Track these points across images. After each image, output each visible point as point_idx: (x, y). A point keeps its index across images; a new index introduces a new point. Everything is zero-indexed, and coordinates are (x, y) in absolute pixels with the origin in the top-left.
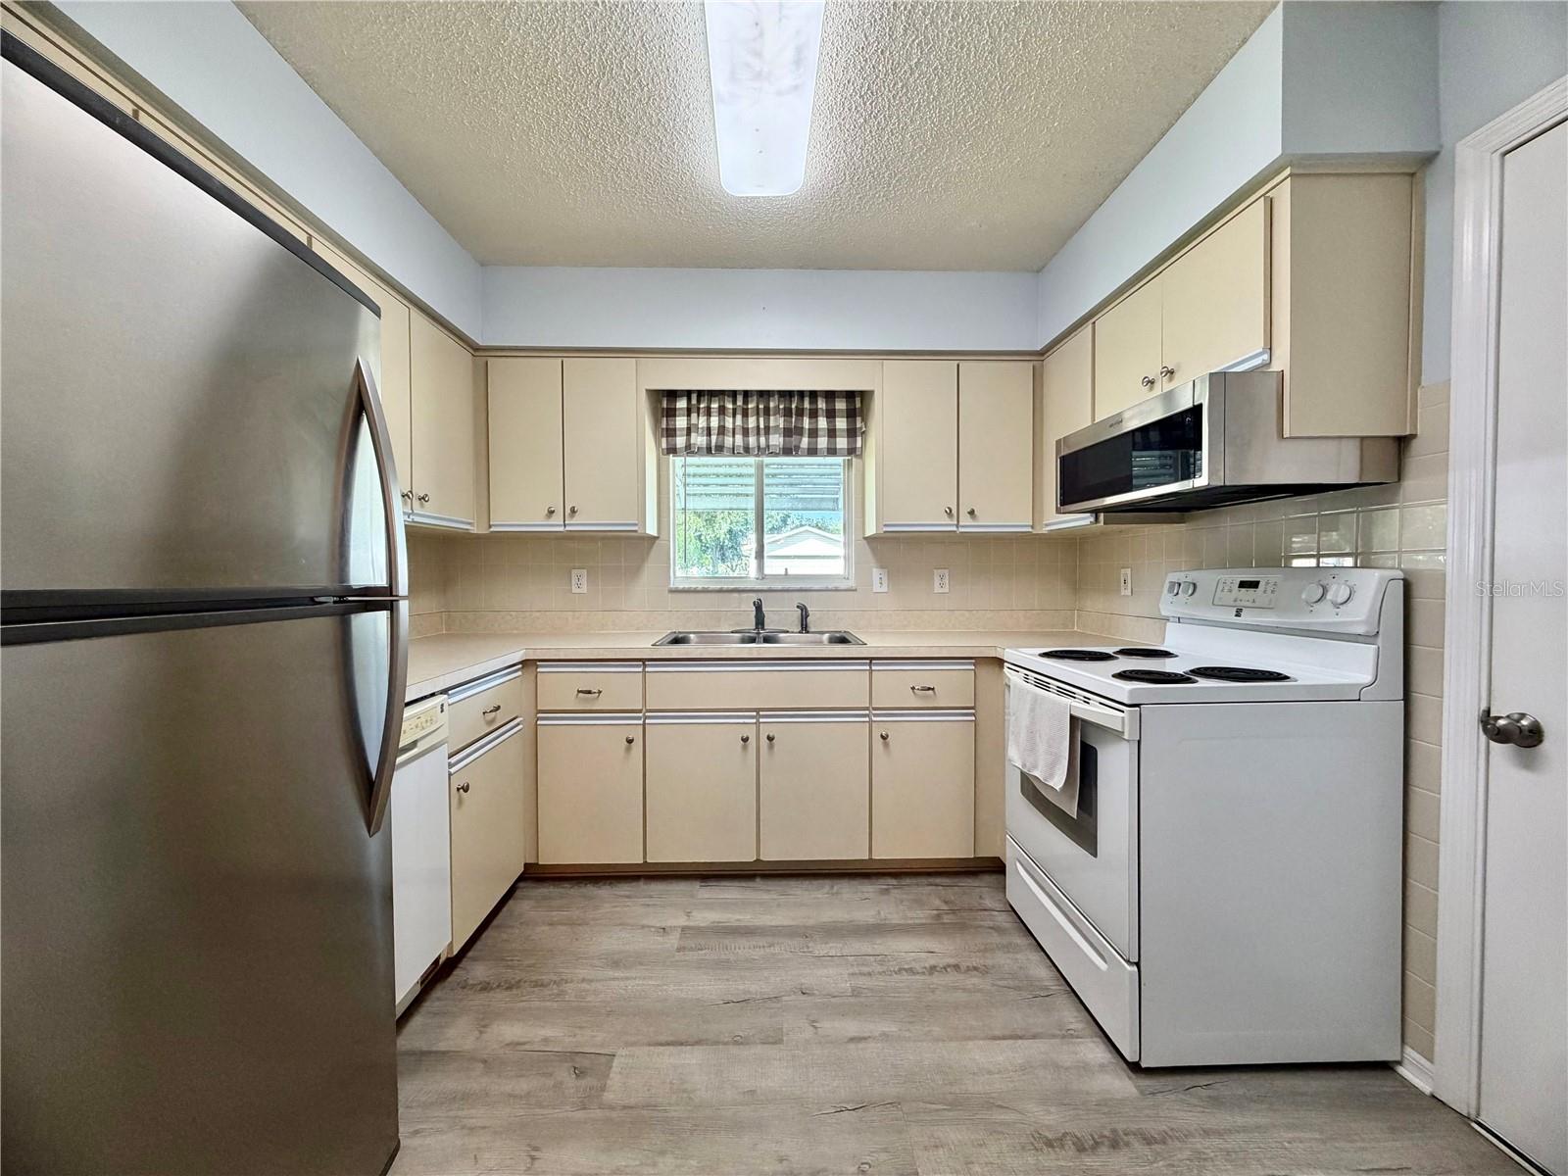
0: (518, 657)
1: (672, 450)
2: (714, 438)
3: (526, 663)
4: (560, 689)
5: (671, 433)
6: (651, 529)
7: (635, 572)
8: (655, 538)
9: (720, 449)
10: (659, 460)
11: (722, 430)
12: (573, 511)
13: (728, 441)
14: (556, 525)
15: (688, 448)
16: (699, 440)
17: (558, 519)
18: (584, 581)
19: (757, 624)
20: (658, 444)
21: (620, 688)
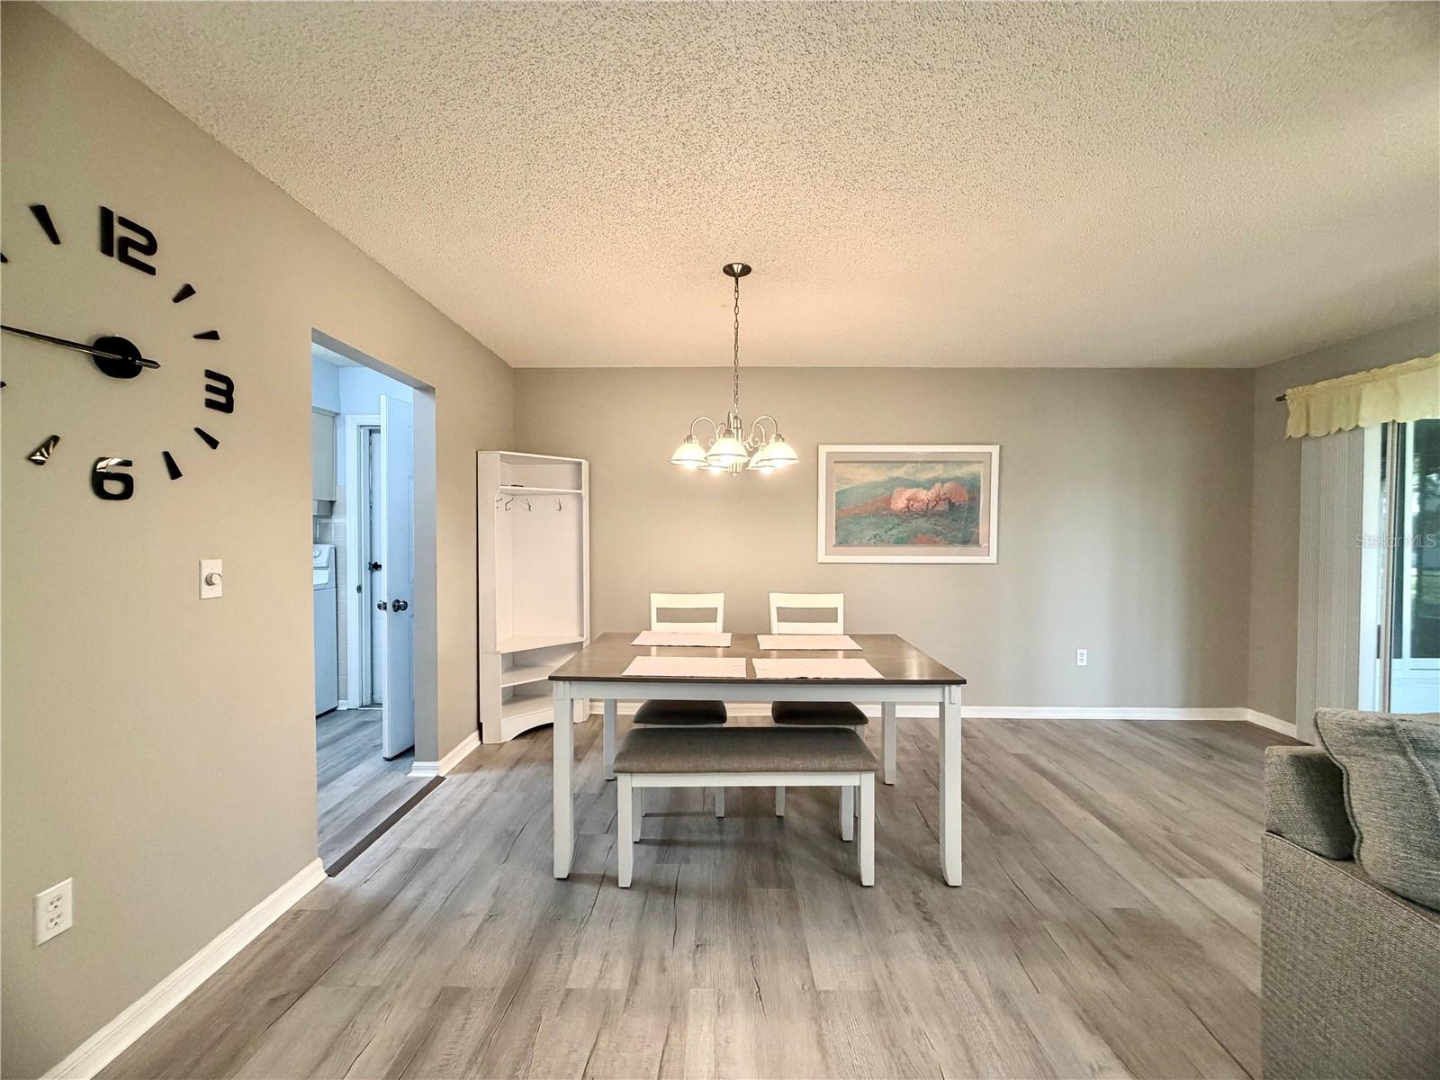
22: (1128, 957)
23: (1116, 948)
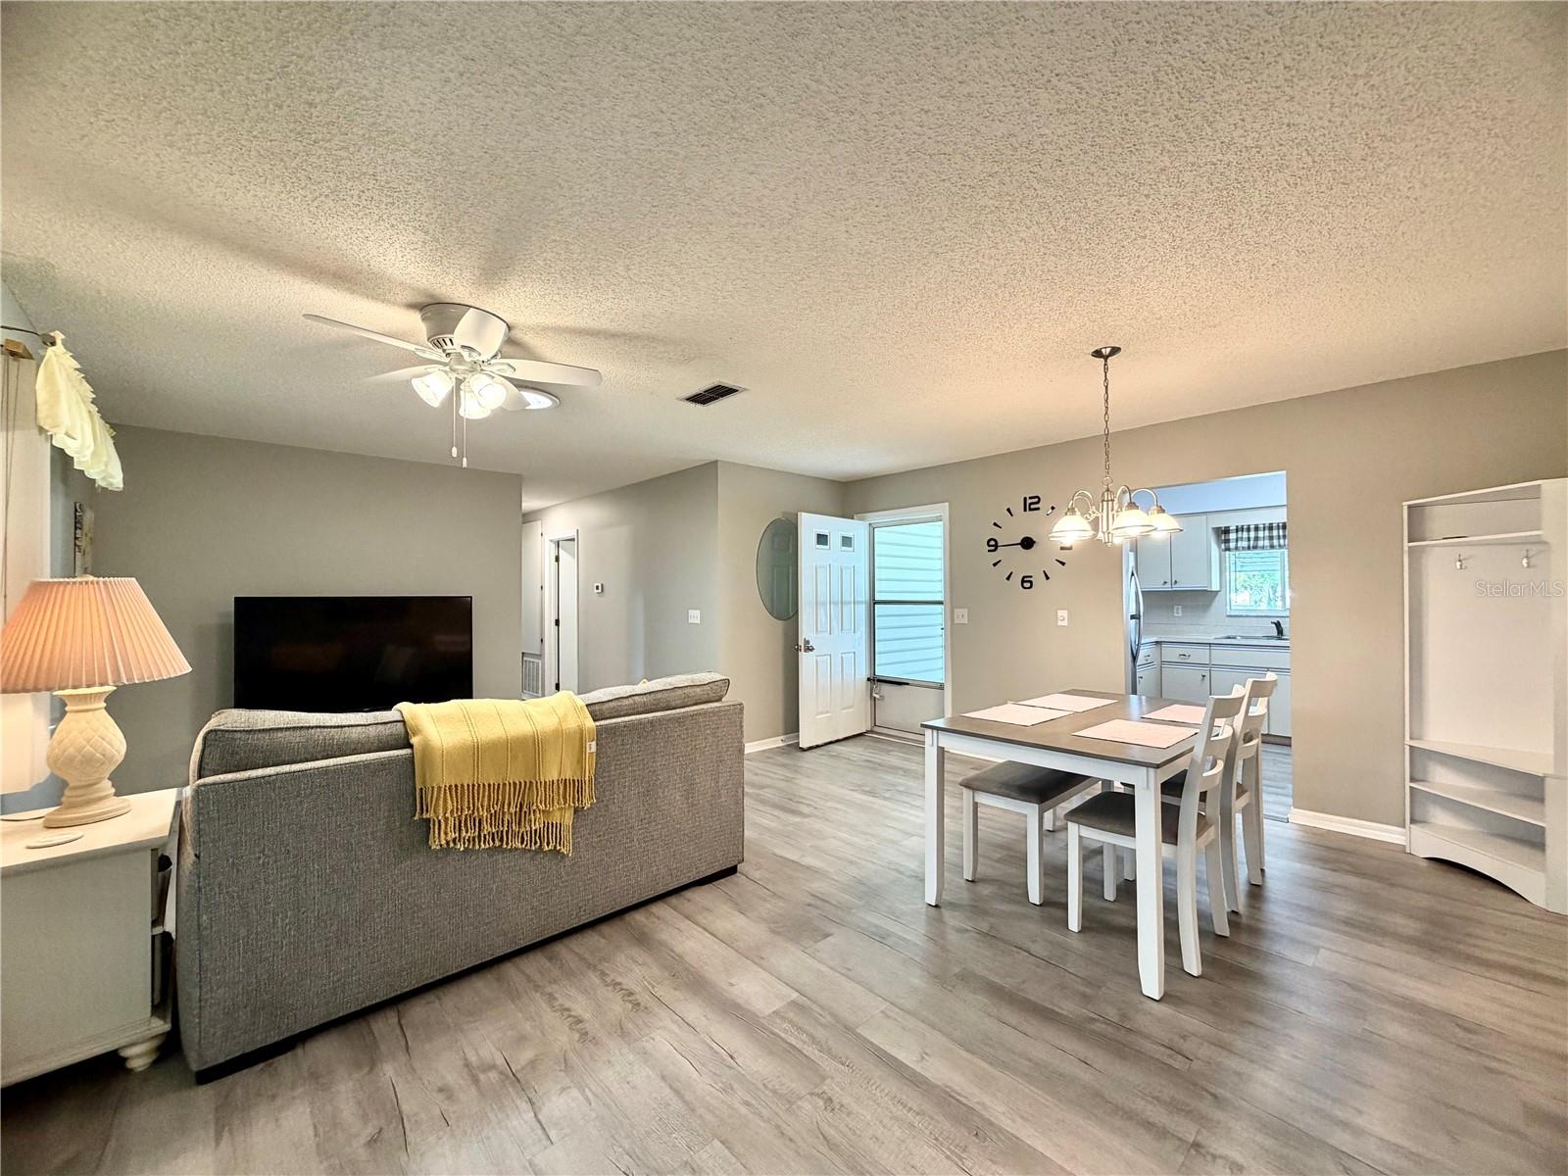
0: (1155, 639)
1: (1228, 549)
2: (1252, 542)
3: (1157, 643)
4: (1171, 653)
5: (1227, 541)
6: (1215, 587)
7: (1207, 607)
8: (1217, 592)
9: (1255, 547)
10: (1220, 555)
11: (1257, 539)
12: (1176, 582)
13: (1260, 543)
14: (1168, 587)
15: (1237, 548)
16: (1245, 544)
17: (1168, 585)
18: (1180, 611)
19: (1278, 633)
20: (1219, 547)
21: (1200, 655)
22: (809, 905)
23: (817, 908)
